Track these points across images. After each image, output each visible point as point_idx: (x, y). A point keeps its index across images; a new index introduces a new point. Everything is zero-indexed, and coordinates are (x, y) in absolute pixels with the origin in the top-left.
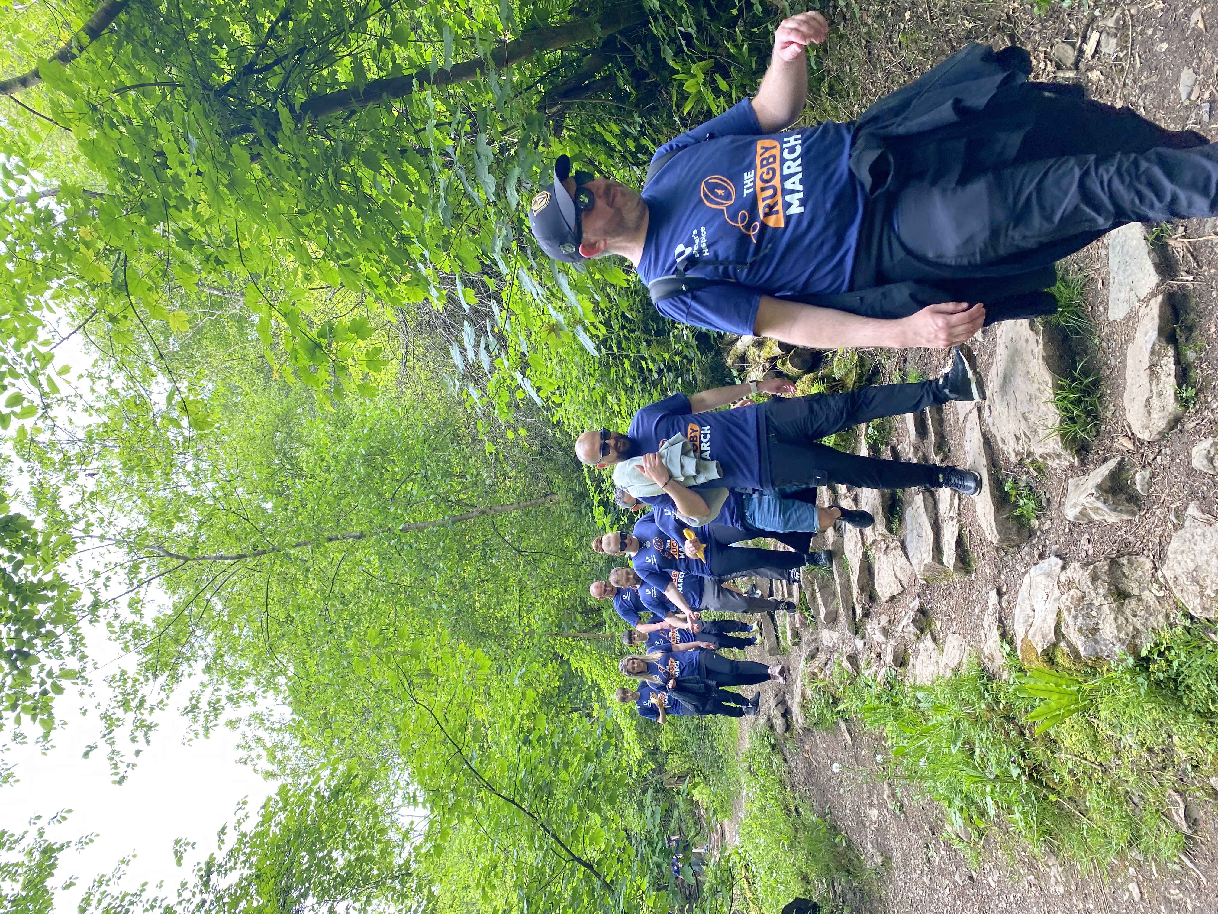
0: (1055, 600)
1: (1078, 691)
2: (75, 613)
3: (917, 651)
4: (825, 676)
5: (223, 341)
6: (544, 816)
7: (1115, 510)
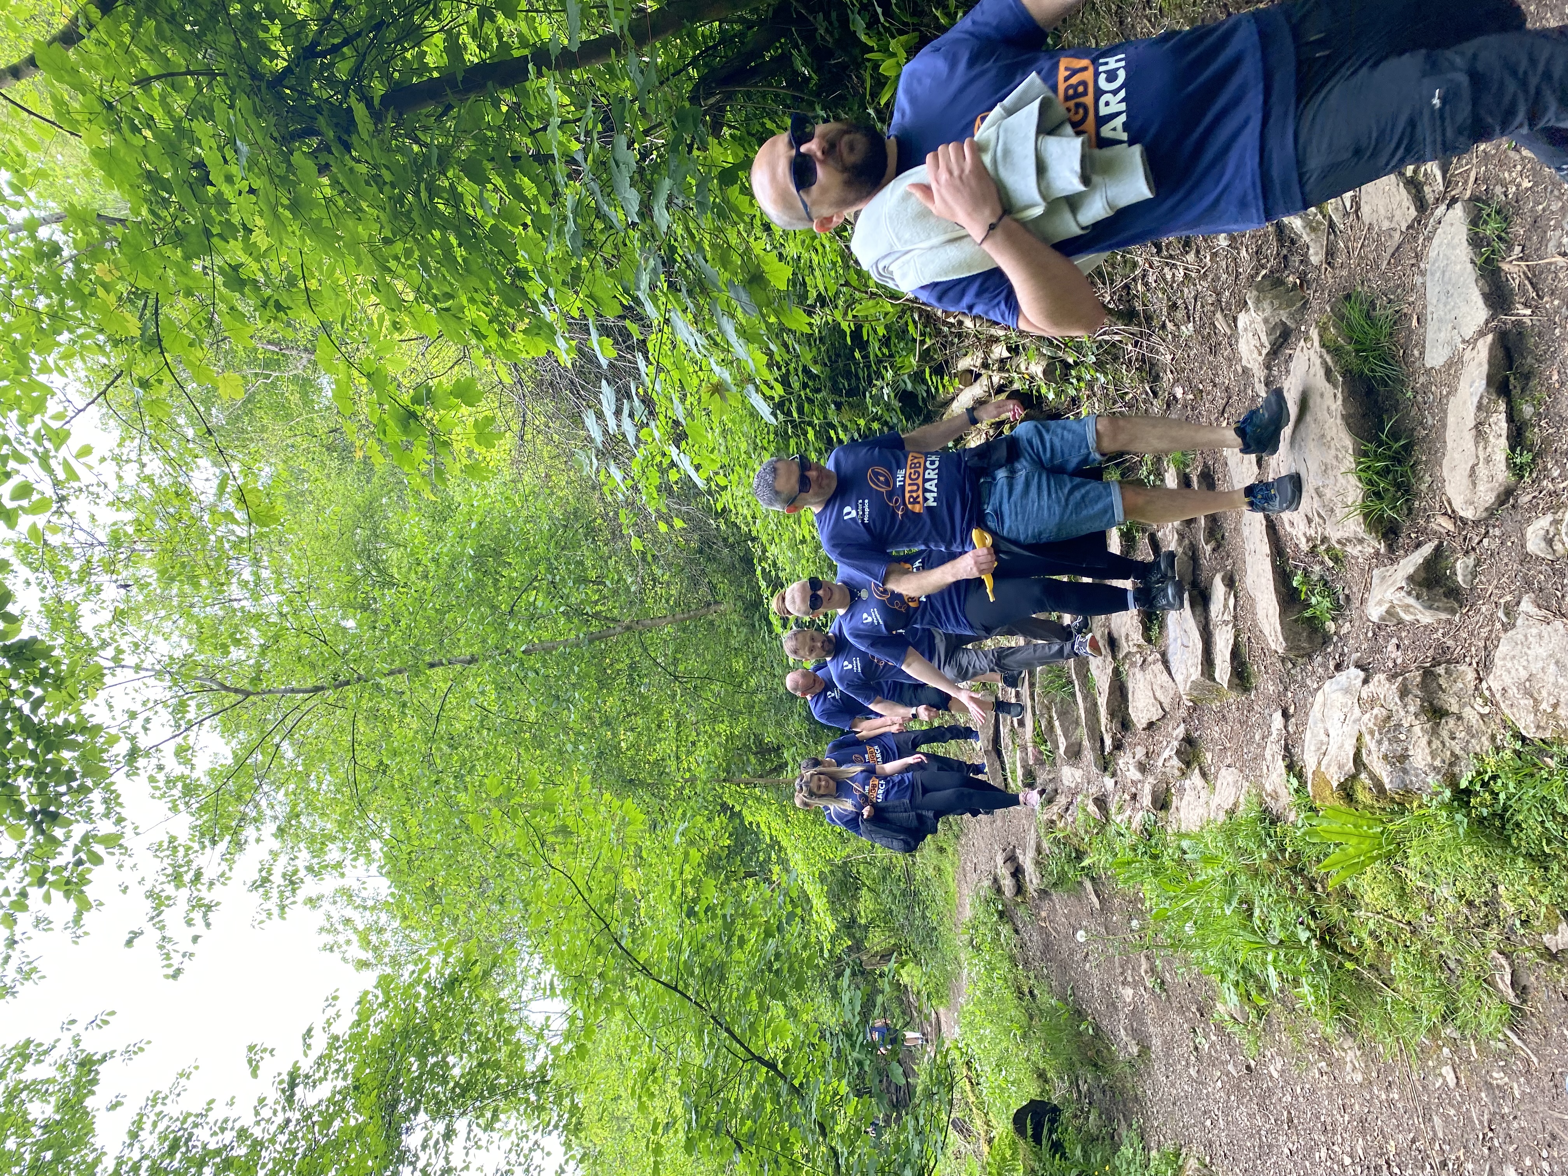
0: (1355, 722)
1: (1382, 833)
2: (107, 764)
3: (1182, 790)
4: (1066, 824)
5: (282, 411)
6: (714, 1006)
7: (1430, 607)
